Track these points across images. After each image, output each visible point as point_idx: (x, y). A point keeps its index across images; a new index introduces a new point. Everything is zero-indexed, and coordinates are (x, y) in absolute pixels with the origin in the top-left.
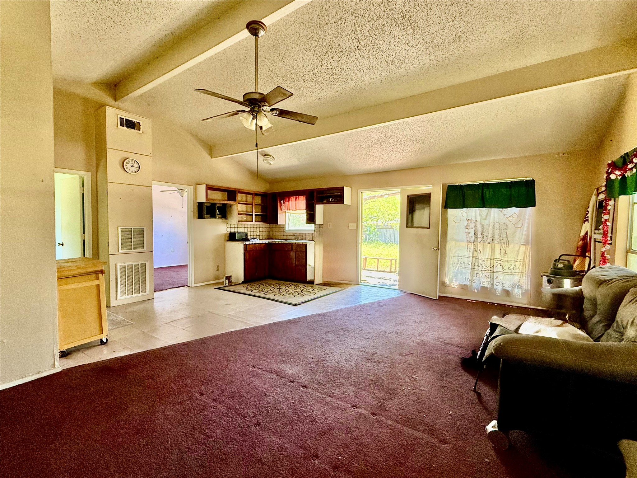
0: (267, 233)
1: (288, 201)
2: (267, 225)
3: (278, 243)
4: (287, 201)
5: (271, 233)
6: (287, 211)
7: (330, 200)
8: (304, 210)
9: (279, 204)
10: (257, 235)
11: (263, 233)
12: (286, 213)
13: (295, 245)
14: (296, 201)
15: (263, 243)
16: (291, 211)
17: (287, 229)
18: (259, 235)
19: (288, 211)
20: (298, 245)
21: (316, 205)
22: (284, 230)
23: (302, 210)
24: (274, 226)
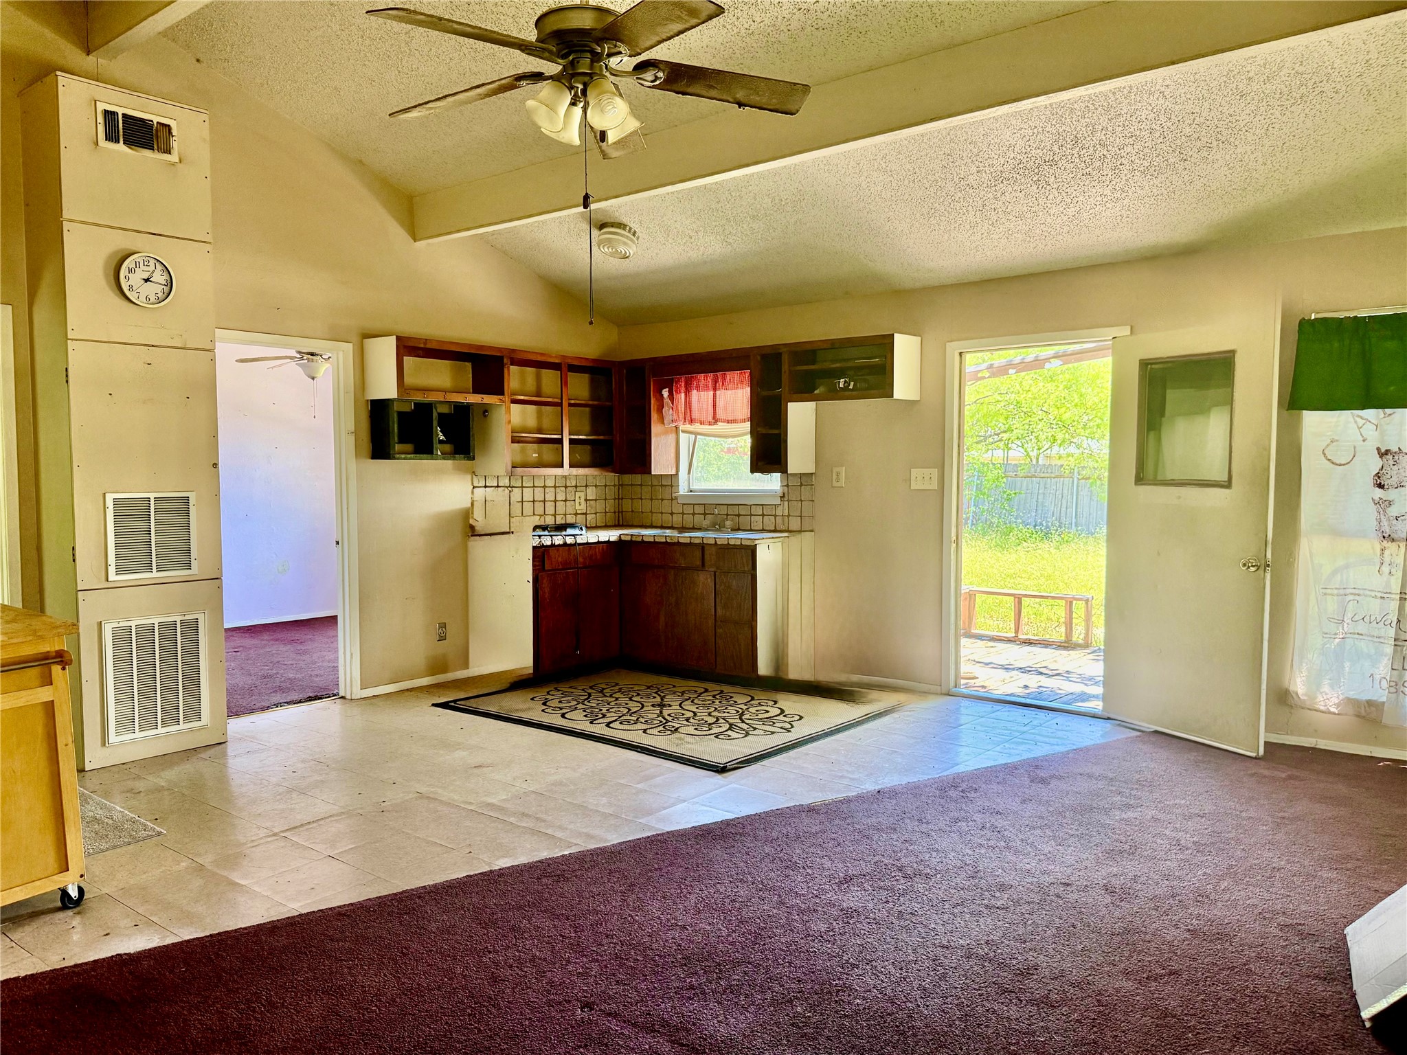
0: (611, 505)
1: (688, 391)
2: (611, 477)
3: (655, 542)
4: (682, 391)
5: (627, 505)
6: (682, 427)
7: (841, 386)
8: (743, 421)
9: (653, 401)
10: (576, 514)
11: (600, 506)
12: (682, 435)
13: (714, 549)
14: (715, 390)
15: (599, 542)
16: (697, 427)
17: (683, 489)
18: (586, 514)
19: (688, 427)
20: (726, 550)
21: (790, 404)
22: (674, 495)
23: (734, 421)
24: (638, 478)
